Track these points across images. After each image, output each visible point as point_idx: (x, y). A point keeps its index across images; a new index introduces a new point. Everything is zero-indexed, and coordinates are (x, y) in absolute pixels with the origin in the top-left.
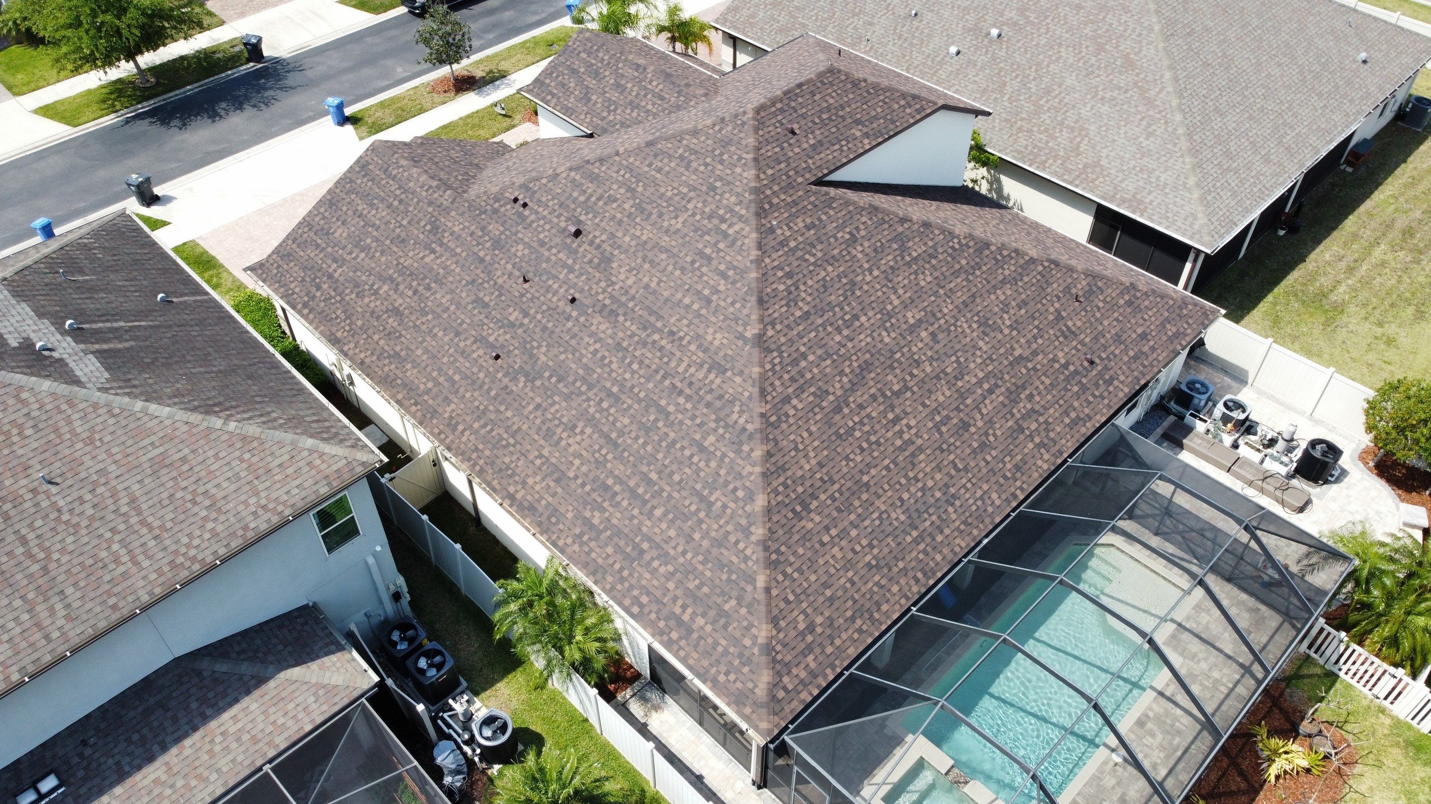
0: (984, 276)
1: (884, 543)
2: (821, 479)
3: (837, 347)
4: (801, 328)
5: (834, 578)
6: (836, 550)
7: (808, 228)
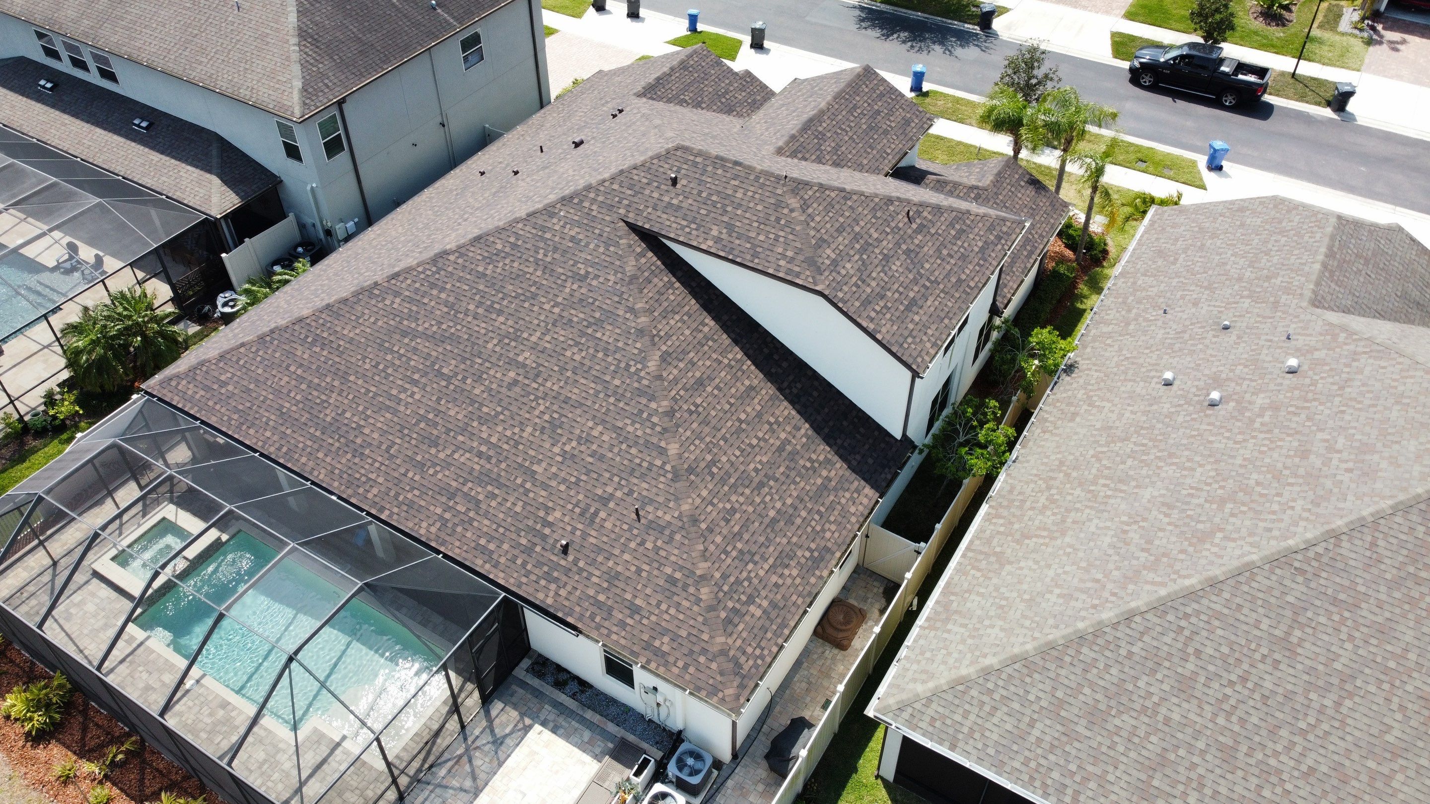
0: (612, 408)
1: (303, 413)
2: (340, 346)
3: (462, 309)
4: (468, 277)
5: (264, 387)
6: (286, 379)
7: (572, 239)
